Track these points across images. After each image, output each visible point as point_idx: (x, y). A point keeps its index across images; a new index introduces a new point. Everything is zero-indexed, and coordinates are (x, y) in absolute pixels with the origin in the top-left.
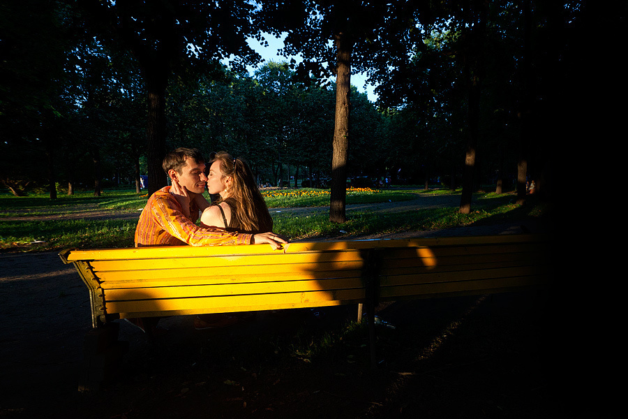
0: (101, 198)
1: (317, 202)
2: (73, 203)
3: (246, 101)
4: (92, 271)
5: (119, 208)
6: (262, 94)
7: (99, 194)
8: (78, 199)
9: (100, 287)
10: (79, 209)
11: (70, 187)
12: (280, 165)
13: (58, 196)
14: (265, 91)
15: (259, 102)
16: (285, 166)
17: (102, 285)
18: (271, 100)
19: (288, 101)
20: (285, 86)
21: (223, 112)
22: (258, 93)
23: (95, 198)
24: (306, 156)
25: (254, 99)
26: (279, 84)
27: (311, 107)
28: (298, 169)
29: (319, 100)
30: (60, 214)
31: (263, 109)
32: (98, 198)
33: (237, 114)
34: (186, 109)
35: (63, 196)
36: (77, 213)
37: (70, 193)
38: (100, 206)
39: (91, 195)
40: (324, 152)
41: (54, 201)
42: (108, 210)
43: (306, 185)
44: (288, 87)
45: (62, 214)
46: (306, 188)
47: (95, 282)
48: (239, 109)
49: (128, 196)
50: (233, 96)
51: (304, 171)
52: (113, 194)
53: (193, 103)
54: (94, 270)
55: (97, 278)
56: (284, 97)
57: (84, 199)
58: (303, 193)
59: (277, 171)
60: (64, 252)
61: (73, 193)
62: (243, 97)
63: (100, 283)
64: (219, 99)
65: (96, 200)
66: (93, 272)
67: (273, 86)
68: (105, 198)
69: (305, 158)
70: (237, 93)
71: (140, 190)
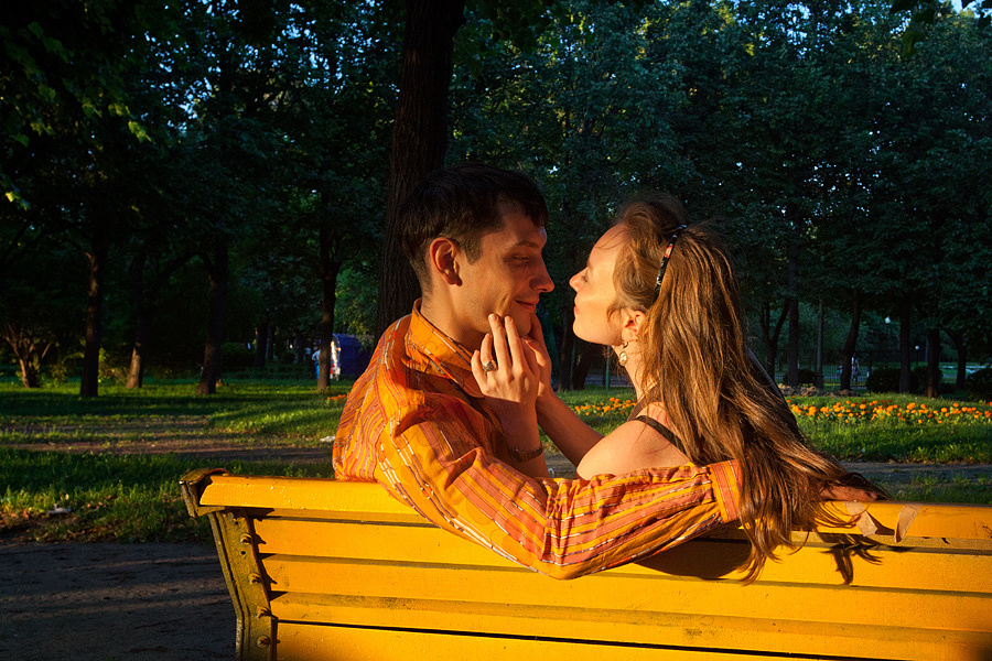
0: (216, 400)
1: (934, 444)
2: (141, 412)
3: (689, 80)
4: (256, 550)
5: (269, 431)
6: (742, 53)
7: (212, 389)
8: (153, 401)
9: (268, 613)
10: (157, 428)
11: (135, 364)
12: (790, 307)
13: (101, 391)
14: (757, 42)
15: (733, 82)
16: (807, 313)
17: (277, 607)
18: (772, 71)
19: (835, 74)
20: (827, 21)
21: (608, 120)
22: (731, 49)
23: (197, 400)
24: (891, 275)
25: (714, 72)
26: (806, 12)
27: (920, 92)
28: (855, 327)
29: (951, 63)
30: (104, 440)
31: (744, 107)
32: (208, 401)
33: (654, 124)
34: (492, 112)
35: (113, 390)
36: (151, 439)
37: (132, 381)
38: (212, 424)
39: (189, 390)
40: (960, 258)
41: (90, 403)
42: (234, 436)
43: (883, 383)
44: (837, 21)
45: (110, 440)
46: (889, 396)
47: (256, 594)
48: (661, 105)
49: (292, 398)
50: (645, 64)
51: (879, 335)
52: (250, 389)
53: (516, 95)
54: (262, 549)
55: (264, 579)
56: (822, 61)
57: (168, 401)
58: (880, 412)
59: (778, 329)
60: (196, 477)
61: (140, 383)
62: (677, 68)
63: (272, 595)
64: (597, 78)
65: (203, 406)
66: (260, 557)
67: (785, 22)
68: (225, 401)
69: (887, 284)
70: (659, 53)
71: (329, 382)
